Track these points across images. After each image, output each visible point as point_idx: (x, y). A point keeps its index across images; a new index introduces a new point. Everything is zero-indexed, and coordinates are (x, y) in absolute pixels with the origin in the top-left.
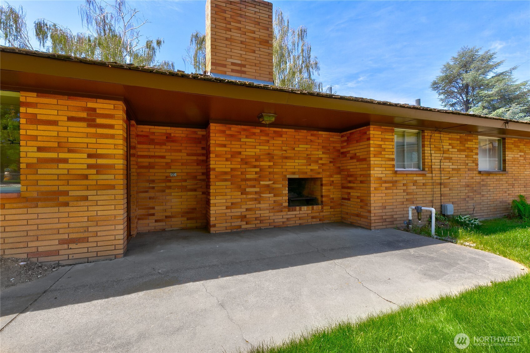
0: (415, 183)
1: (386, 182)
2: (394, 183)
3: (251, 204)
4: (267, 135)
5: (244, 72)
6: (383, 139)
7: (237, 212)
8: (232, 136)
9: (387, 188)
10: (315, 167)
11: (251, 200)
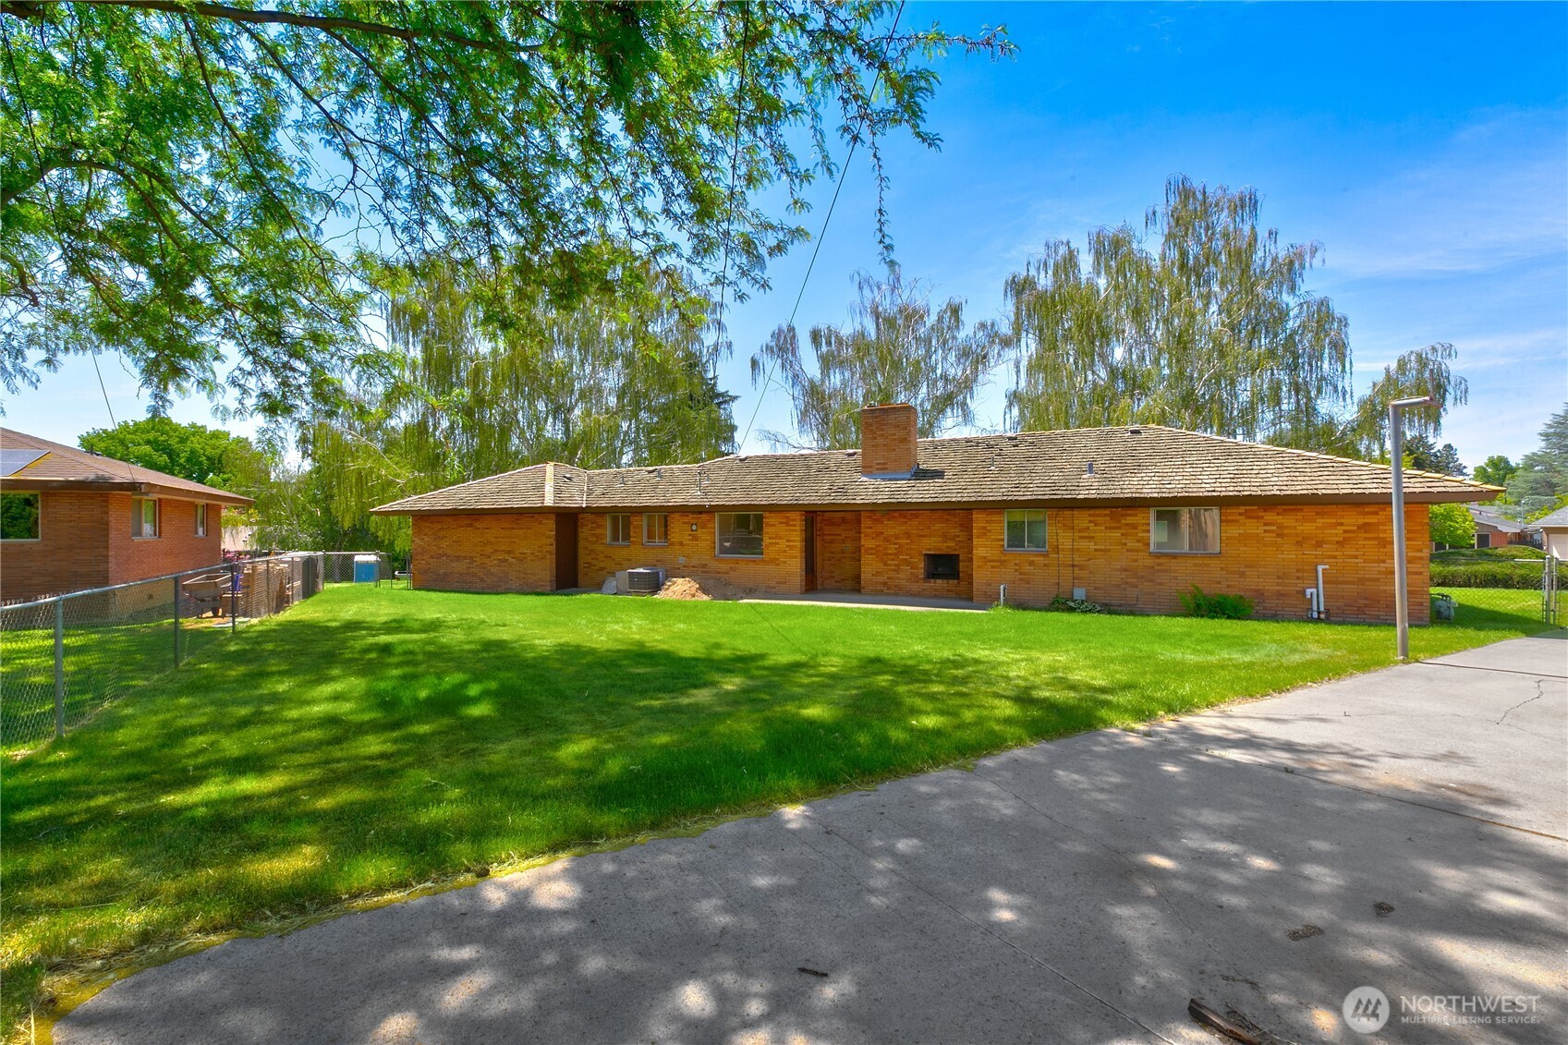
0: (1031, 563)
1: (991, 561)
2: (1003, 562)
3: (892, 574)
4: (905, 517)
5: (886, 469)
6: (987, 522)
7: (880, 579)
8: (876, 520)
9: (992, 567)
10: (952, 544)
11: (892, 570)
